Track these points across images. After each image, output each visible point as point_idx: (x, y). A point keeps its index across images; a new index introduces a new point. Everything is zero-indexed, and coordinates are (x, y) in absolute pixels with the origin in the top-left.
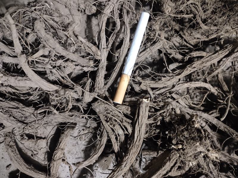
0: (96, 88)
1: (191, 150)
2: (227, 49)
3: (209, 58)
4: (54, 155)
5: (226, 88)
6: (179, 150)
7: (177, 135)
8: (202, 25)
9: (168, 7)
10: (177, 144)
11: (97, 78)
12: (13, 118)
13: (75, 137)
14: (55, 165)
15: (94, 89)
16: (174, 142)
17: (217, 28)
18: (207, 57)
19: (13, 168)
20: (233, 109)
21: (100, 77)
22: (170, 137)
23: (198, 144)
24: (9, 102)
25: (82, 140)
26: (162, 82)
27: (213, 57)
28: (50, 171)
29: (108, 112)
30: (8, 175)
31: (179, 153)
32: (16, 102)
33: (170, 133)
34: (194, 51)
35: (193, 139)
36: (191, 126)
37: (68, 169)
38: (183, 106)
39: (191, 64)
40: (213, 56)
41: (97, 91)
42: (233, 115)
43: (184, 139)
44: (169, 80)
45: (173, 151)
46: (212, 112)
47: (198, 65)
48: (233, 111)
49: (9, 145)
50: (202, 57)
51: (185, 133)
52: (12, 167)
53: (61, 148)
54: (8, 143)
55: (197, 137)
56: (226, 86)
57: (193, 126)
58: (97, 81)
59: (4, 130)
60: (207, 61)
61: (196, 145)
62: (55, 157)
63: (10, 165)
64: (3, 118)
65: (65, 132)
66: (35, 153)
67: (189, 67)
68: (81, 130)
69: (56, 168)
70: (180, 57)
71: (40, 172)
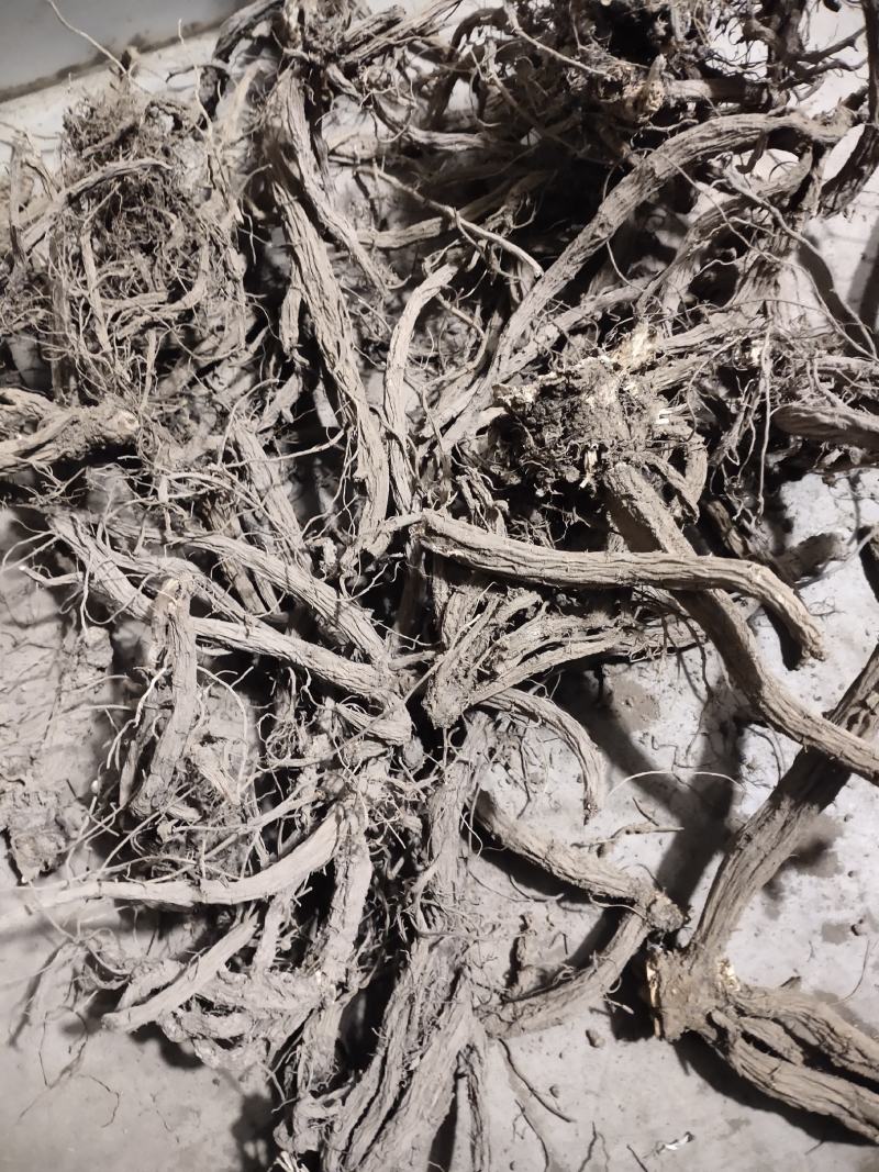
0: (374, 695)
1: (606, 424)
2: (287, 208)
3: (312, 286)
4: (566, 878)
5: (431, 227)
6: (601, 464)
7: (551, 463)
8: (189, 300)
9: (115, 420)
10: (581, 466)
11: (340, 683)
12: (443, 1015)
13: (529, 800)
14: (600, 878)
15: (374, 701)
16: (572, 475)
17: (206, 247)
18: (307, 290)
19: (602, 1026)
20: (509, 219)
21: (340, 671)
22: (554, 486)
23: (590, 400)
24: (388, 1034)
25: (540, 777)
26: (371, 479)
27: (310, 269)
28: (621, 900)
29: (462, 673)
30: (621, 1042)
31: (615, 463)
32: (388, 1007)
33: (542, 485)
34: (277, 334)
35: (571, 413)
36: (530, 415)
37: (633, 836)
38: (472, 401)
39: (322, 355)
40: (304, 269)
41: (385, 693)
42: (530, 221)
43: (566, 445)
44: (368, 450)
45: (605, 479)
46: (513, 289)
47: (332, 328)
48: (517, 221)
49: (510, 1024)
50: (304, 309)
51: (548, 436)
52: (597, 1029)
53: (546, 850)
54: (504, 1027)
55: (566, 403)
56: (424, 224)
57: (529, 408)
58: (350, 683)
59: (479, 1045)
60: (321, 291)
61: (593, 406)
62: (572, 874)
63: (588, 1033)
64: (443, 1051)
65: (496, 831)
66: (560, 942)
67: (333, 366)
68: (506, 776)
69: (611, 877)
70: (296, 385)
71: (618, 932)
